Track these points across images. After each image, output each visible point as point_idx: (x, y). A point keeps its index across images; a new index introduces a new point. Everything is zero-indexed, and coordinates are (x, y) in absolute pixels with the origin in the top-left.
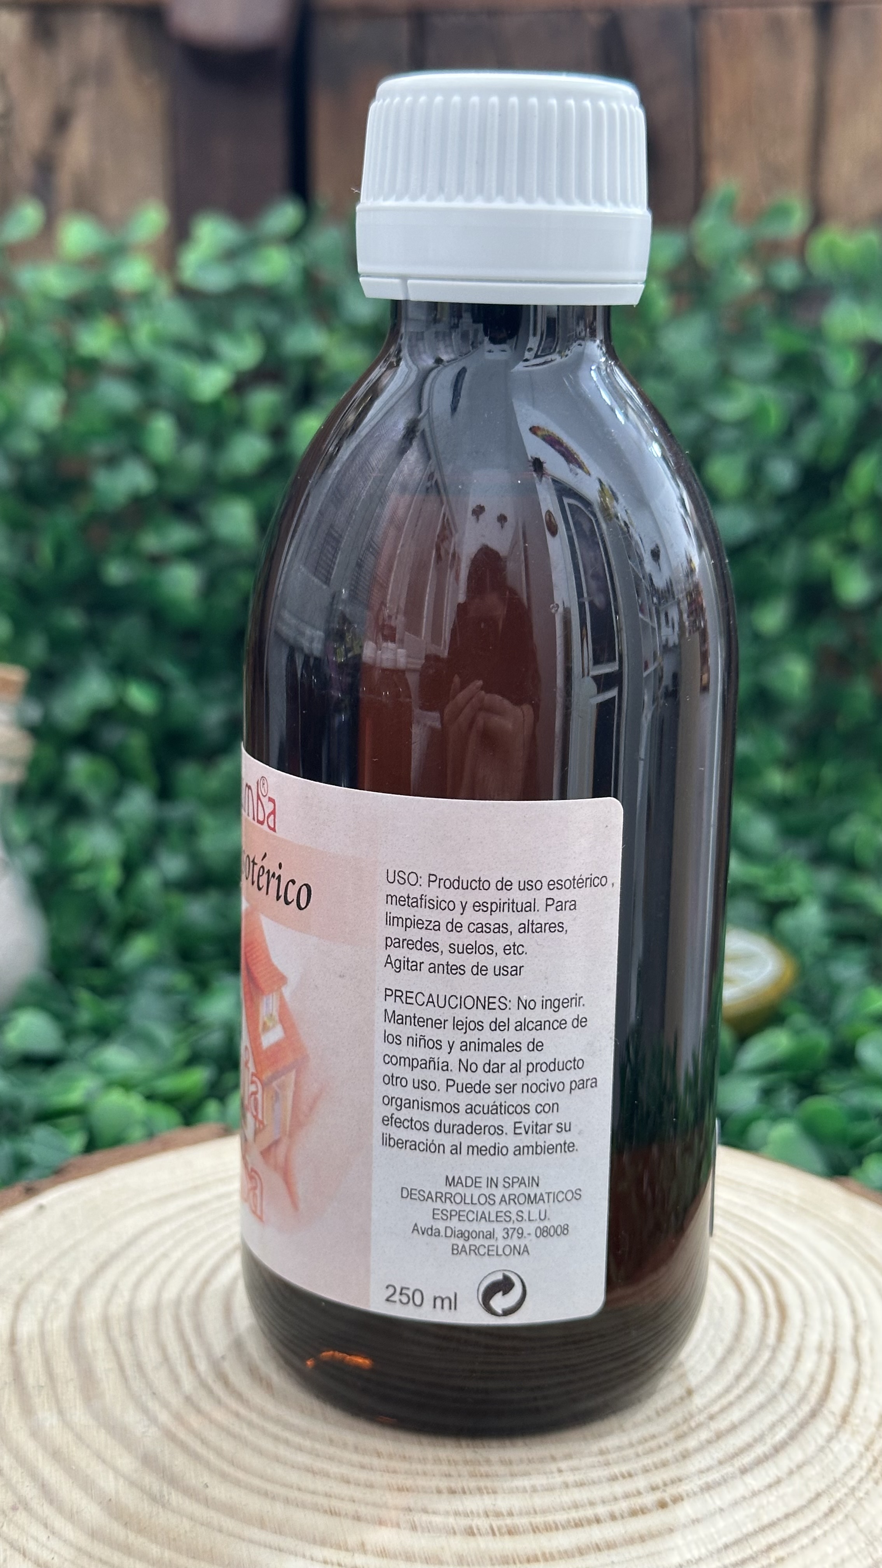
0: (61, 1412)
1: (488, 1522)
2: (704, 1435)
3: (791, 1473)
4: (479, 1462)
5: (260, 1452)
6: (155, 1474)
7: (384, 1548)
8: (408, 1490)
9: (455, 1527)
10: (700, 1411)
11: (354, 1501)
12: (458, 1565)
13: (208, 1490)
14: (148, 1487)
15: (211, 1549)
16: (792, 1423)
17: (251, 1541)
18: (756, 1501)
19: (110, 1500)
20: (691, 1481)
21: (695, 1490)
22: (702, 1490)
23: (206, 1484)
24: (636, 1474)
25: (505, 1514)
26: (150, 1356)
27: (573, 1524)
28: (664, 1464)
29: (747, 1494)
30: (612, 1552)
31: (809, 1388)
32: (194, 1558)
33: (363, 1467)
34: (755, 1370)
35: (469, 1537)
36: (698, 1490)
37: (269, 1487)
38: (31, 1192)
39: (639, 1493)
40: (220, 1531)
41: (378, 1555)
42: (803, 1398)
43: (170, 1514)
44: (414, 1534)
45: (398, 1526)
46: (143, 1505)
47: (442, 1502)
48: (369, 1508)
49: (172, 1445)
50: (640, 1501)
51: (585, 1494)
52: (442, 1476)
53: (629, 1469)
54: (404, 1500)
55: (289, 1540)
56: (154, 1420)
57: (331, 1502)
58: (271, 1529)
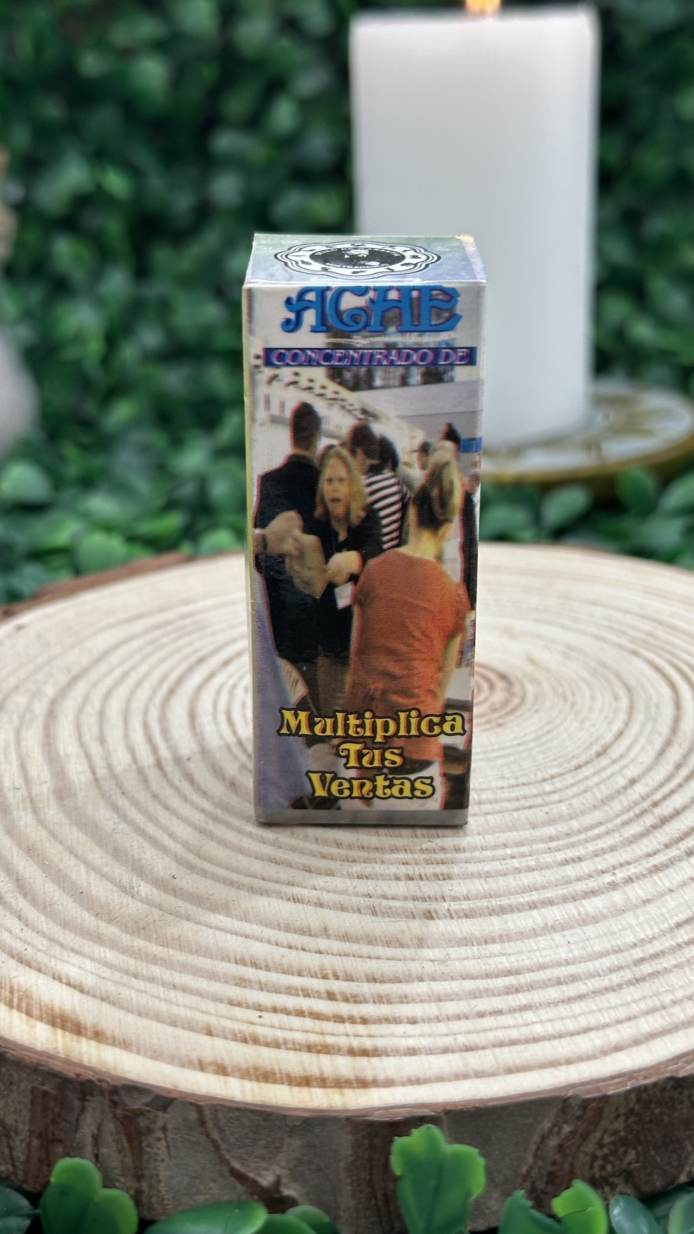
0: (35, 811)
1: (446, 907)
2: (649, 820)
4: (434, 850)
5: (224, 844)
6: (124, 868)
7: (346, 933)
8: (367, 878)
9: (414, 911)
10: (644, 798)
11: (316, 889)
12: (419, 947)
13: (175, 882)
14: (118, 880)
15: (179, 937)
17: (218, 928)
20: (640, 864)
21: (644, 873)
22: (651, 872)
23: (173, 876)
24: (586, 859)
25: (462, 898)
26: (120, 758)
27: (527, 907)
28: (613, 848)
30: (566, 932)
32: (163, 945)
33: (323, 857)
35: (428, 921)
36: (647, 872)
37: (234, 876)
38: (9, 614)
39: (590, 876)
40: (188, 919)
41: (341, 940)
43: (139, 904)
44: (374, 918)
45: (359, 911)
46: (114, 896)
47: (401, 888)
48: (331, 894)
49: (141, 840)
50: (591, 884)
51: (537, 878)
52: (400, 864)
53: (578, 854)
54: (364, 886)
55: (255, 927)
56: (124, 817)
57: (296, 890)
58: (237, 916)
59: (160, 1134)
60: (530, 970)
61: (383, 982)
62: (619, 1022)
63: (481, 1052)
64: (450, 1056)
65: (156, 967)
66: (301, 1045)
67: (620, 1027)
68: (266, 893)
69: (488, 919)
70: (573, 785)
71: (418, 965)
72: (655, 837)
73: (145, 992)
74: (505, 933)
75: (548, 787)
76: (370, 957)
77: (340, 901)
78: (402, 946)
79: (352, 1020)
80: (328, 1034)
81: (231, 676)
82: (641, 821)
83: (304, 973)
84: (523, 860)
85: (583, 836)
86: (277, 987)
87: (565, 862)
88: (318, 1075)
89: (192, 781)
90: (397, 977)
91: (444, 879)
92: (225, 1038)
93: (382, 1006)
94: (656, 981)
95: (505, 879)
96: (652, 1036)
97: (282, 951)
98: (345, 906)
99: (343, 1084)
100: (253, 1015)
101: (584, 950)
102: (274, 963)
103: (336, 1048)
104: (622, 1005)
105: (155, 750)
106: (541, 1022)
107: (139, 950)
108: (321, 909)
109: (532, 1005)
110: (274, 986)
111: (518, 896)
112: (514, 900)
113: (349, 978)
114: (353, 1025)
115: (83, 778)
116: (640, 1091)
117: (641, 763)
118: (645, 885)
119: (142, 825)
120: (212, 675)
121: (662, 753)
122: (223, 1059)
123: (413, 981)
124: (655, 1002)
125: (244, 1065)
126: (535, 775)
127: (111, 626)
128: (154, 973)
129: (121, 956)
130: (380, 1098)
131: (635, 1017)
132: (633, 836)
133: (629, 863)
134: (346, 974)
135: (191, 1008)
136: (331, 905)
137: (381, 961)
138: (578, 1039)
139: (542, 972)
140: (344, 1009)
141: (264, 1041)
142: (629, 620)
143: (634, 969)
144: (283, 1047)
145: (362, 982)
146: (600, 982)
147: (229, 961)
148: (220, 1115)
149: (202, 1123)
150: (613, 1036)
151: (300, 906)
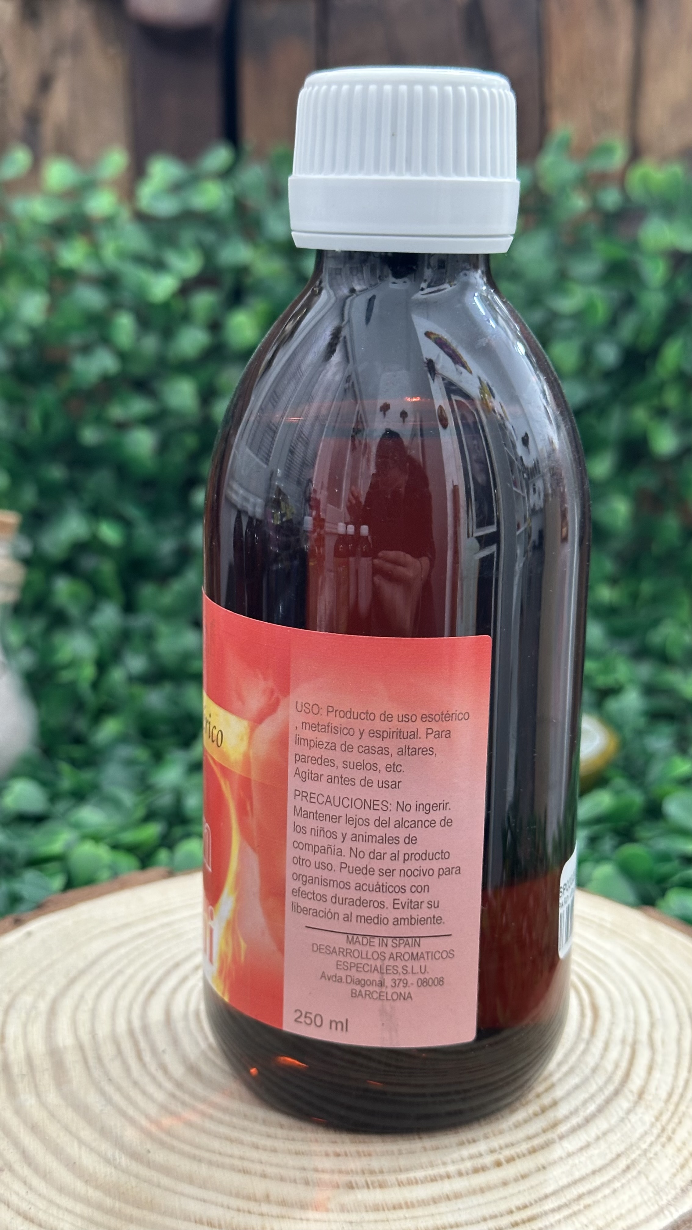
0: (38, 1095)
1: (364, 1178)
2: (532, 1109)
5: (189, 1124)
6: (109, 1144)
7: (284, 1199)
8: (303, 1154)
9: (339, 1182)
11: (261, 1163)
12: (341, 1212)
13: (150, 1155)
14: (103, 1154)
15: (151, 1201)
16: (600, 1100)
17: (182, 1194)
18: (570, 1161)
19: (75, 1163)
20: (521, 1146)
22: (529, 1152)
23: (149, 1150)
24: (479, 1141)
25: (377, 1170)
26: (108, 1051)
27: (429, 1179)
28: (501, 1132)
29: (563, 1155)
30: (459, 1201)
31: (614, 1072)
32: (138, 1207)
33: (269, 1136)
34: (573, 1059)
35: (350, 1191)
36: (526, 1152)
37: (197, 1152)
38: (18, 922)
39: (481, 1155)
40: (159, 1186)
41: (279, 1205)
42: (609, 1080)
43: (120, 1174)
44: (307, 1188)
45: (295, 1181)
46: (100, 1166)
47: (329, 1163)
48: (274, 1168)
49: (122, 1120)
50: (482, 1162)
54: (299, 1161)
55: (211, 1193)
56: (109, 1101)
57: (244, 1164)
58: (197, 1185)
68: (220, 1166)
72: (536, 1123)
74: (409, 1201)
76: (301, 1219)
77: (280, 1173)
82: (525, 1110)
87: (462, 1143)
89: (165, 1070)
91: (365, 1156)
95: (413, 1156)
97: (233, 1214)
98: (284, 1178)
101: (471, 1215)
102: (226, 1223)
105: (136, 1043)
107: (119, 1211)
108: (265, 1180)
111: (422, 1170)
112: (419, 1174)
118: (524, 1163)
119: (125, 1108)
127: (103, 934)
133: (513, 1145)
136: (273, 1177)
137: (310, 1222)
147: (190, 1221)
151: (248, 1177)
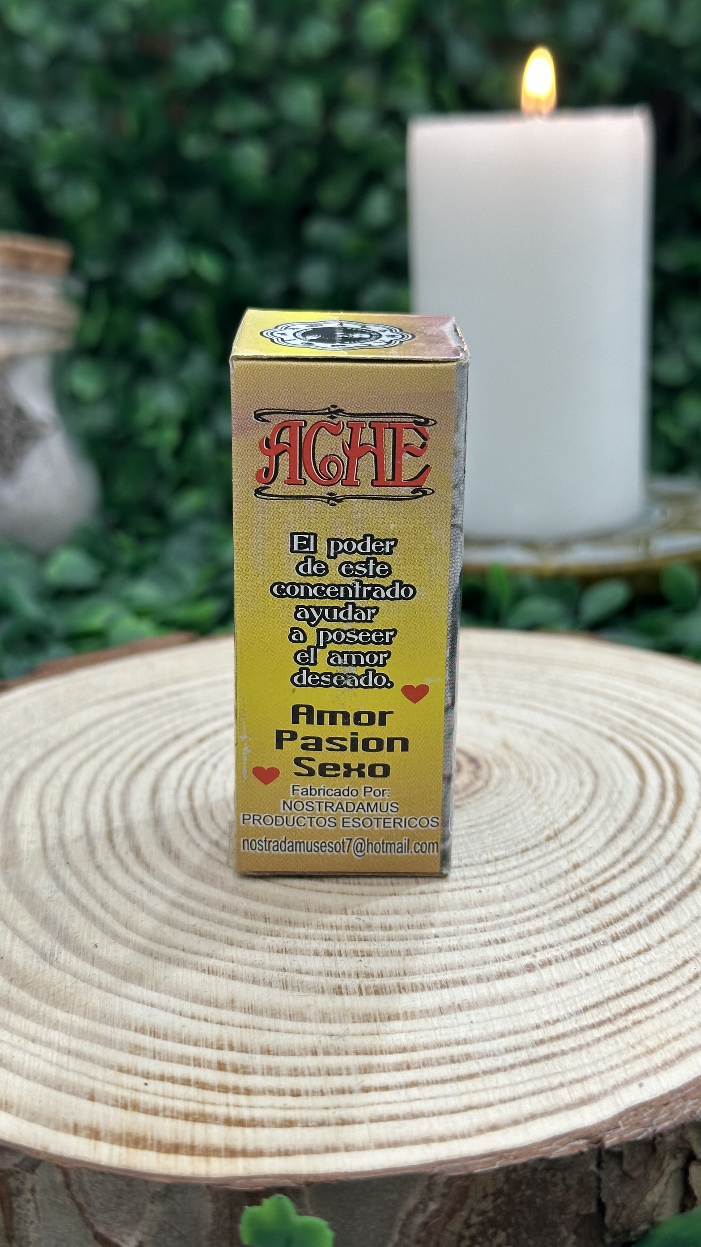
1: (358, 983)
2: (582, 904)
3: (662, 940)
4: (360, 928)
5: (154, 915)
6: (50, 935)
7: (252, 1006)
8: (286, 952)
9: (325, 986)
10: (583, 883)
11: (233, 962)
12: (320, 1022)
13: (96, 950)
15: (86, 1004)
16: (670, 895)
17: (127, 997)
18: (622, 967)
20: (562, 948)
21: (564, 956)
22: (571, 955)
23: (96, 944)
24: (509, 941)
25: (375, 974)
26: (73, 830)
27: (439, 986)
28: (539, 931)
29: (615, 959)
30: (472, 1012)
32: (68, 1012)
33: (248, 931)
34: (643, 847)
35: (336, 996)
36: (567, 956)
37: (156, 947)
39: (509, 957)
40: (99, 987)
41: (245, 1012)
42: (685, 873)
43: (55, 971)
44: (284, 992)
45: (270, 984)
46: (32, 962)
47: (316, 963)
48: (246, 967)
49: (73, 909)
50: (509, 965)
51: (456, 957)
52: (322, 940)
53: (503, 935)
54: (280, 960)
55: (163, 996)
56: (62, 886)
57: (212, 962)
58: (148, 986)
59: (29, 1196)
60: (426, 1047)
61: (277, 1054)
62: (503, 1101)
63: (357, 1127)
64: (325, 1130)
65: (56, 1032)
66: (178, 1112)
67: (502, 1107)
68: (181, 963)
69: (397, 995)
70: (515, 868)
71: (315, 1039)
72: (585, 921)
73: (38, 1056)
74: (409, 1010)
75: (489, 869)
76: (269, 1030)
77: (253, 974)
78: (304, 1019)
79: (236, 1090)
80: (208, 1103)
81: (203, 752)
82: (574, 906)
83: (201, 1043)
84: (447, 939)
85: (512, 918)
86: (170, 1055)
87: (488, 944)
88: (189, 1142)
89: (137, 852)
90: (292, 1050)
91: (363, 956)
92: (106, 1103)
93: (269, 1078)
94: (550, 1062)
95: (423, 957)
96: (533, 1117)
97: (184, 1020)
98: (258, 979)
99: (212, 1153)
100: (139, 1082)
101: (486, 1030)
102: (173, 1032)
103: (214, 1117)
104: (510, 1085)
105: (109, 821)
106: (426, 1099)
107: (44, 1015)
108: (233, 981)
109: (419, 1081)
110: (168, 1055)
111: (432, 975)
112: (428, 979)
113: (243, 1049)
114: (235, 1095)
115: (32, 847)
116: (509, 1172)
117: (590, 848)
118: (563, 968)
119: (78, 895)
120: (185, 751)
121: (613, 839)
122: (98, 1124)
123: (307, 1054)
124: (545, 1083)
125: (117, 1131)
126: (480, 856)
127: (99, 702)
128: (52, 1038)
129: (24, 1020)
130: (245, 1168)
131: (520, 1098)
132: (562, 920)
133: (551, 946)
134: (242, 1046)
135: (80, 1073)
136: (244, 977)
137: (280, 1034)
138: (457, 1117)
139: (437, 1050)
140: (231, 1079)
141: (144, 1108)
142: (615, 707)
143: (531, 1050)
144: (161, 1114)
145: (256, 1053)
146: (494, 1062)
147: (129, 1029)
148: (85, 1178)
149: (68, 1186)
150: (493, 1115)
151: (213, 978)
